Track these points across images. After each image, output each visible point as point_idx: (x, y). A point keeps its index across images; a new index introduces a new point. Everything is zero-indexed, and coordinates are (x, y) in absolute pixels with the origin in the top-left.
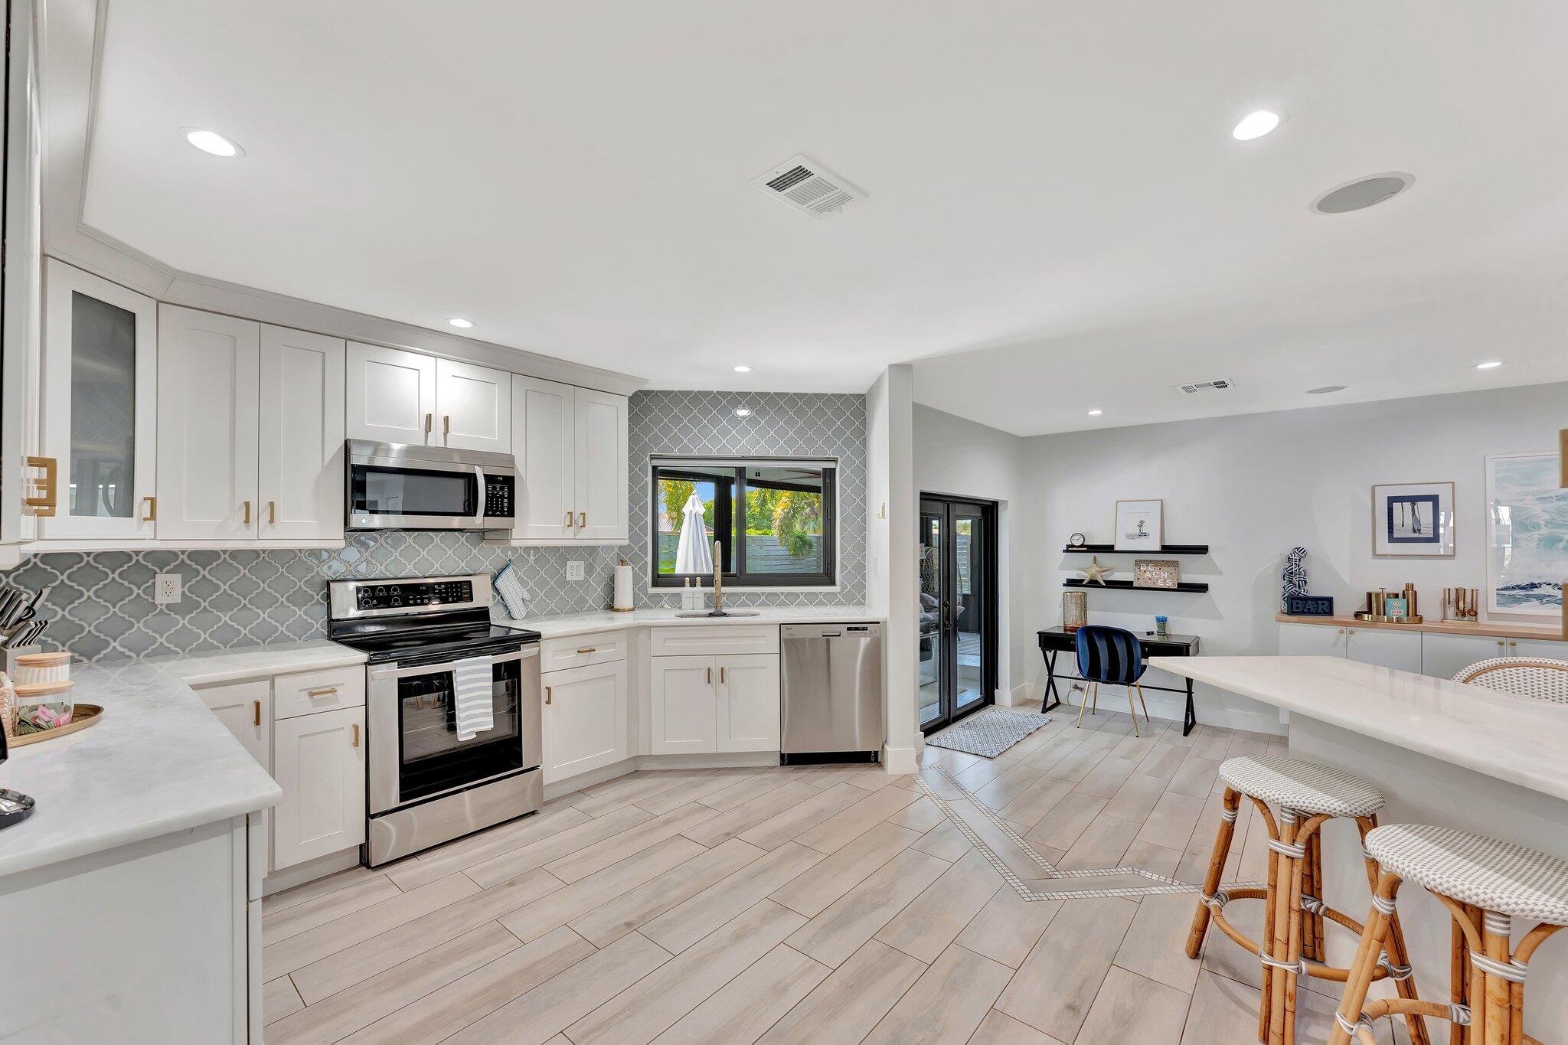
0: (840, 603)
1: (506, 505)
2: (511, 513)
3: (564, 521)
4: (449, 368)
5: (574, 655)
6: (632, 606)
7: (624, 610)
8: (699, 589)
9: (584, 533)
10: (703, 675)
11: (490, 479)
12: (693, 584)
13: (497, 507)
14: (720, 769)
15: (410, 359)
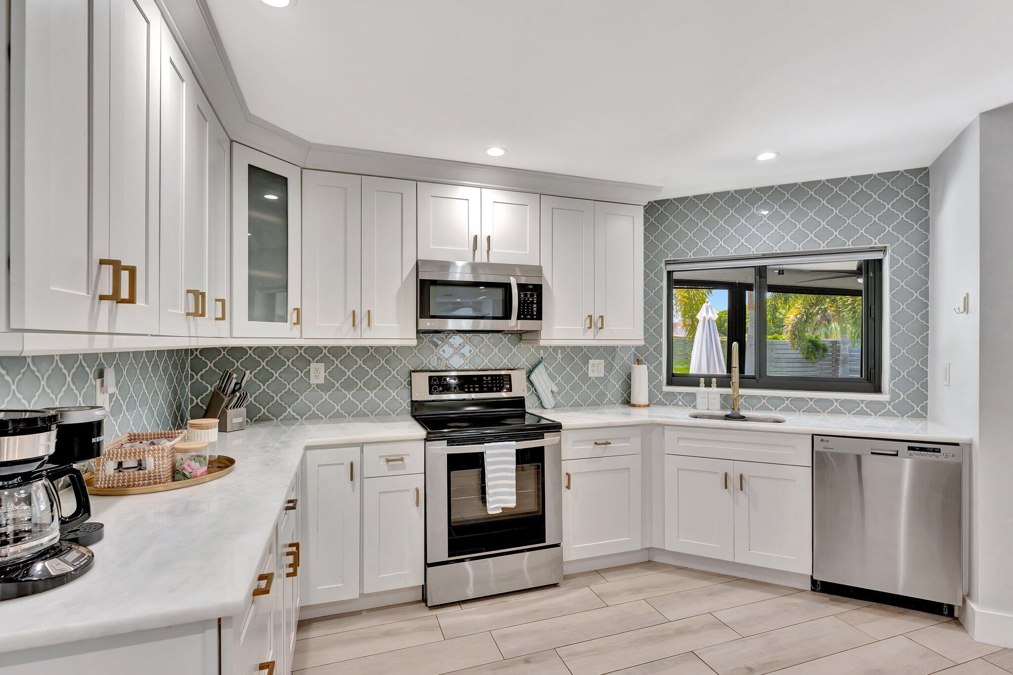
0: (889, 414)
1: (535, 309)
2: (539, 317)
3: (585, 323)
4: (491, 195)
5: (591, 446)
6: (647, 403)
7: (640, 406)
8: (715, 390)
9: (602, 334)
10: (719, 480)
11: (522, 287)
12: (708, 384)
13: (528, 312)
14: (738, 579)
15: (462, 192)
